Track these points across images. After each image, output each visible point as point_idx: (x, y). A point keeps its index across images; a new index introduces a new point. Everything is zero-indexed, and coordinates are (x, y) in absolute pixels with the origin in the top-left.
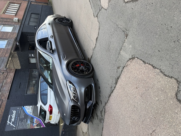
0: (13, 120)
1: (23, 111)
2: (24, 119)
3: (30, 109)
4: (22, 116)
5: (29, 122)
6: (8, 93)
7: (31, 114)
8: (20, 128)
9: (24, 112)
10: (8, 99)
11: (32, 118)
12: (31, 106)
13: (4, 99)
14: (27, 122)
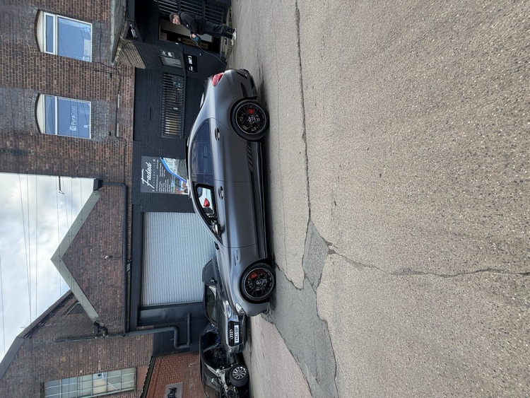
0: (149, 177)
1: (163, 165)
2: (166, 178)
3: (174, 166)
4: (163, 175)
5: (173, 184)
6: (132, 128)
7: (176, 173)
8: (162, 190)
9: (164, 168)
10: (134, 140)
11: (177, 180)
12: (175, 160)
13: (127, 139)
14: (170, 183)
